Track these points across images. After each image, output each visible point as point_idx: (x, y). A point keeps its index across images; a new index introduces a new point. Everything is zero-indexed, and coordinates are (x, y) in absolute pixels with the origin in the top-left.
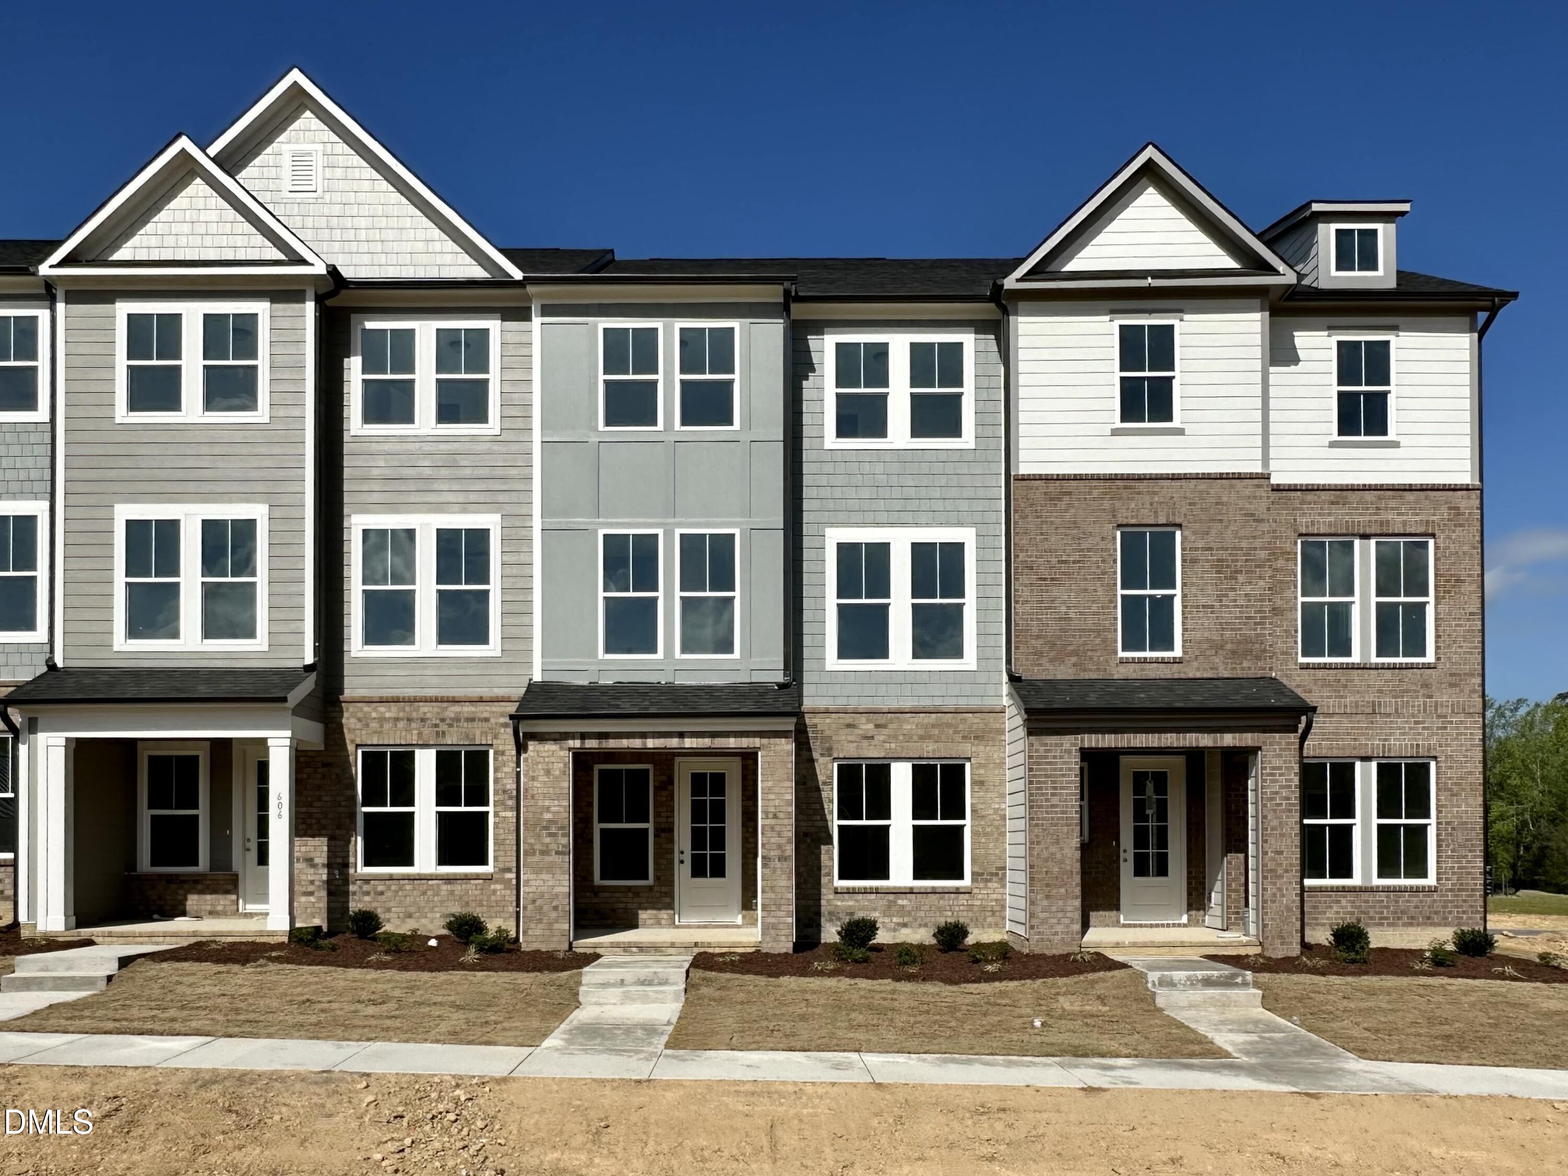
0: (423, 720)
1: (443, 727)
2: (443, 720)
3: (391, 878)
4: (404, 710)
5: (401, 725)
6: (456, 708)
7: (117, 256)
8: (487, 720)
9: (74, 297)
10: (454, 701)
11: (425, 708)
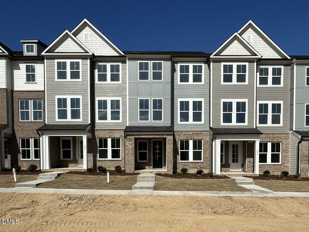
0: (270, 137)
1: (273, 139)
2: (273, 137)
3: (264, 165)
4: (266, 135)
5: (266, 138)
6: (276, 135)
7: (221, 54)
8: (281, 137)
9: (214, 62)
10: (275, 134)
11: (270, 135)
